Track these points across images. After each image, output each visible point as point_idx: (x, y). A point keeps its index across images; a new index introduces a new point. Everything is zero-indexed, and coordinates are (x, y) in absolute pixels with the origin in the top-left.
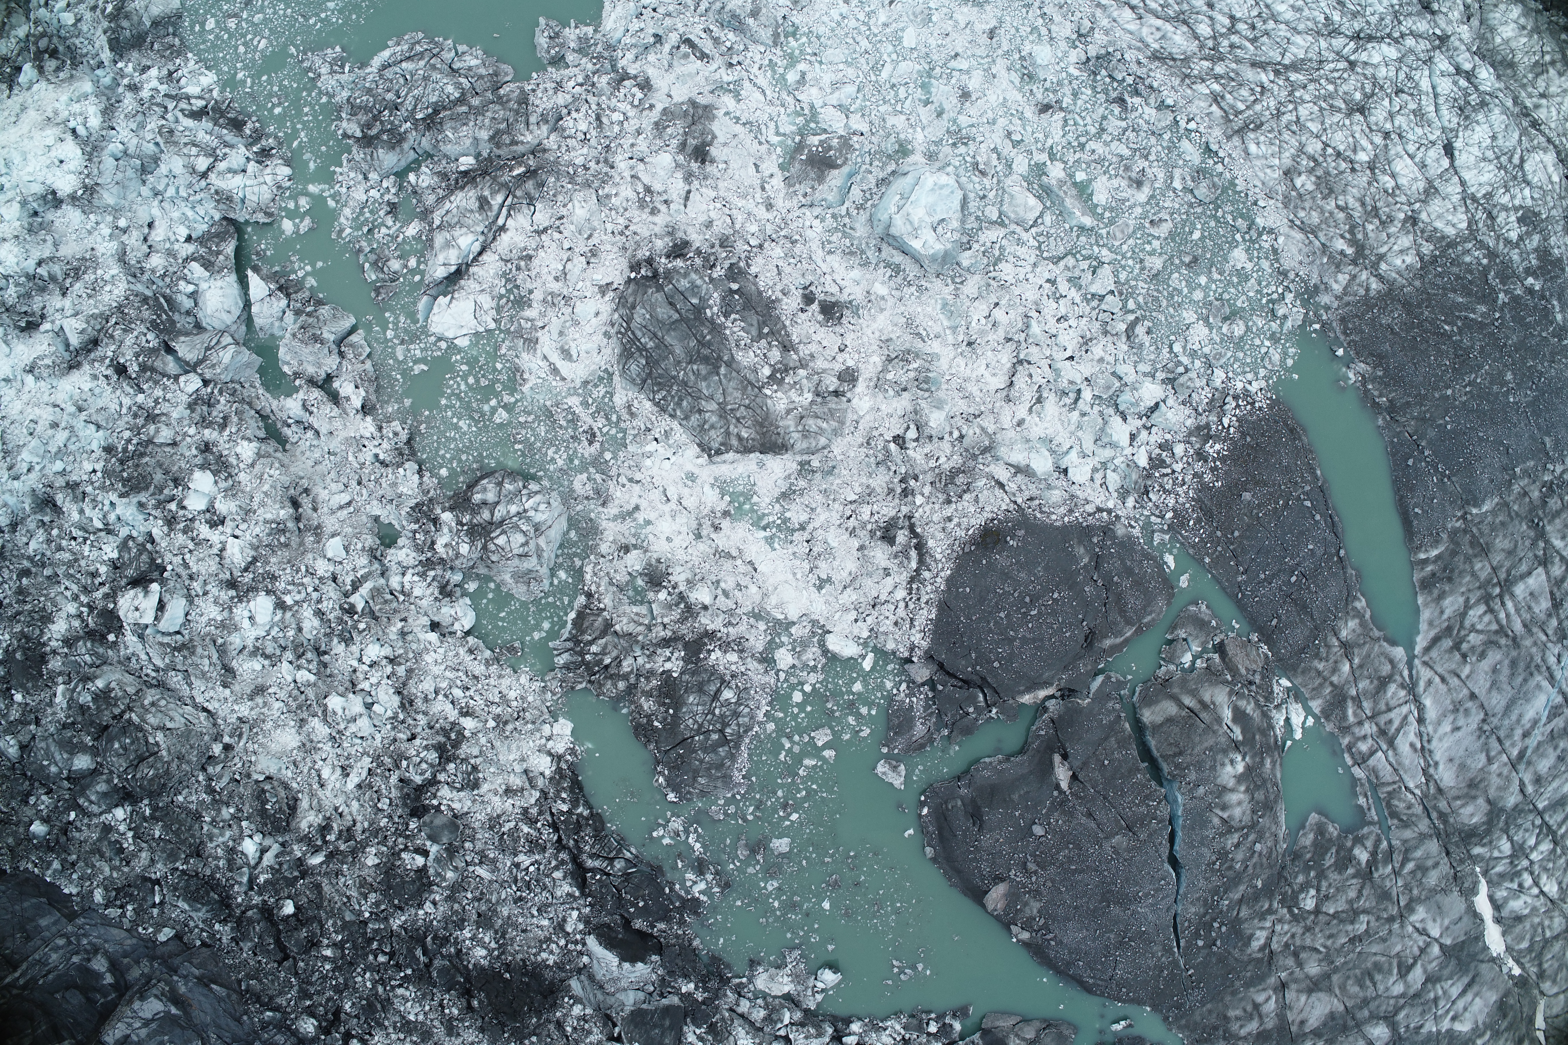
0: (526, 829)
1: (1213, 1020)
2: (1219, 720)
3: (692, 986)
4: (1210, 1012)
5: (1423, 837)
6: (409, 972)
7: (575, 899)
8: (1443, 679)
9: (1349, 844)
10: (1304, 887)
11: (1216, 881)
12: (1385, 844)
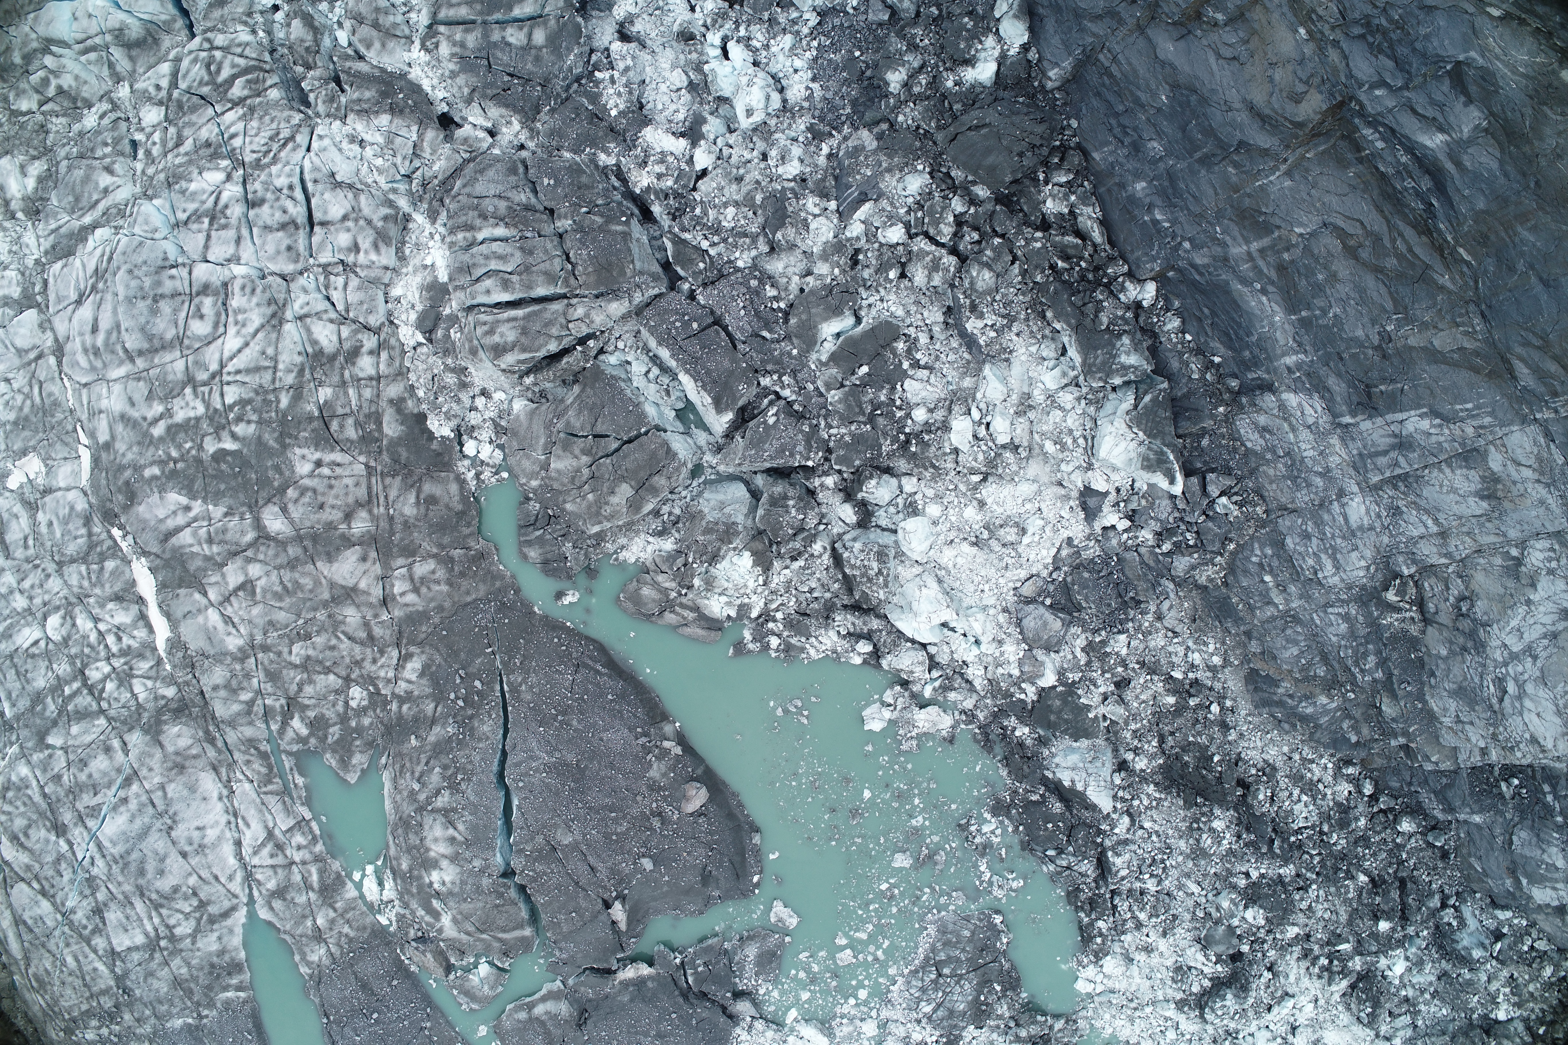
0: (1142, 916)
1: (465, 584)
2: (455, 921)
3: (1018, 733)
4: (468, 593)
5: (232, 723)
6: (1293, 839)
7: (1113, 848)
8: (216, 878)
9: (313, 741)
10: (361, 711)
11: (461, 756)
12: (274, 727)
